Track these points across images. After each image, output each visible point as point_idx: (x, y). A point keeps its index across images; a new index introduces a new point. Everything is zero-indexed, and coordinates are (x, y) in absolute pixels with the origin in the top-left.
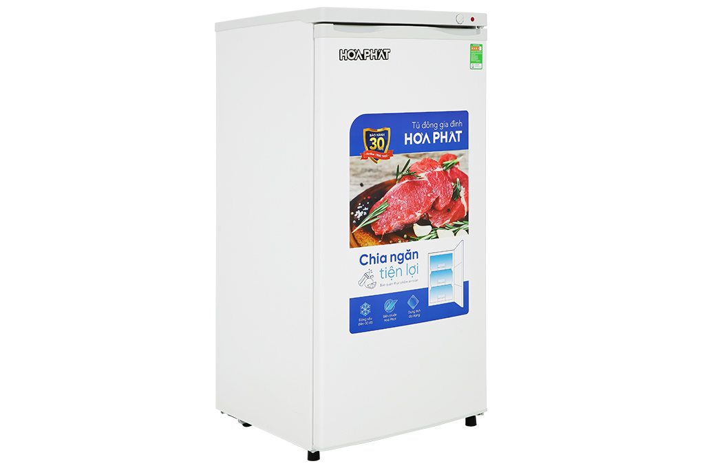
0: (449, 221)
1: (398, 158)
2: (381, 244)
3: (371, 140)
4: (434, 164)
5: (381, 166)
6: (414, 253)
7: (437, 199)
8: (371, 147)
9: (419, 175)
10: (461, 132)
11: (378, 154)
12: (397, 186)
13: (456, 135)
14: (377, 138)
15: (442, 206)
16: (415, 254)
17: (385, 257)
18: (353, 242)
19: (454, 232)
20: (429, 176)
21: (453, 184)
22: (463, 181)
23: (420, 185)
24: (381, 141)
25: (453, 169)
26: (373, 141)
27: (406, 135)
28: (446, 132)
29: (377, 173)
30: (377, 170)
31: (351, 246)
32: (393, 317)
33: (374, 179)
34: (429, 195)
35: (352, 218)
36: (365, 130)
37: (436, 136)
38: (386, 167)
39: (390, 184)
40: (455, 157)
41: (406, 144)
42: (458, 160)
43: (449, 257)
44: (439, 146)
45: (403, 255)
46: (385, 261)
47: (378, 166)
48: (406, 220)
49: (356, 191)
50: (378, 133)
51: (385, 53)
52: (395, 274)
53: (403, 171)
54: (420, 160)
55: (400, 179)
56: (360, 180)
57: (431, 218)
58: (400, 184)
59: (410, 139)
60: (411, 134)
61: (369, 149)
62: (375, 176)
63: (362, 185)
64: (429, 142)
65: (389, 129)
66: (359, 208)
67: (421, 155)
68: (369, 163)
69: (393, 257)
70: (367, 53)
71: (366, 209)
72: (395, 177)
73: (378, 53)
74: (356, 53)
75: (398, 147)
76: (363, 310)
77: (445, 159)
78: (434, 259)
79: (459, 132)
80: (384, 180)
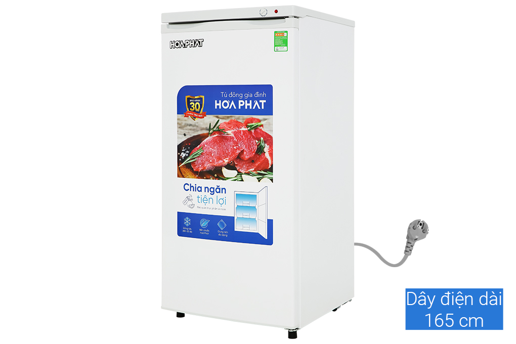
0: (253, 169)
1: (210, 118)
2: (198, 178)
3: (191, 104)
4: (240, 125)
5: (197, 123)
6: (222, 189)
7: (242, 152)
8: (191, 109)
9: (227, 132)
10: (265, 101)
11: (196, 114)
12: (209, 138)
13: (260, 104)
14: (195, 103)
15: (247, 157)
16: (224, 190)
17: (201, 187)
18: (179, 173)
19: (258, 178)
20: (235, 133)
21: (257, 141)
22: (268, 140)
23: (227, 139)
24: (197, 105)
25: (257, 130)
26: (192, 105)
27: (216, 101)
28: (251, 101)
29: (195, 128)
30: (195, 126)
31: (178, 176)
32: (207, 232)
33: (193, 132)
34: (235, 148)
35: (179, 157)
36: (187, 97)
37: (242, 103)
38: (201, 124)
39: (205, 136)
40: (260, 121)
41: (216, 108)
42: (262, 123)
43: (253, 197)
44: (243, 111)
45: (214, 188)
46: (201, 191)
47: (195, 123)
48: (216, 164)
49: (181, 138)
50: (195, 99)
51: (199, 42)
52: (208, 202)
53: (214, 127)
54: (227, 121)
55: (211, 133)
56: (183, 131)
57: (237, 165)
58: (212, 137)
59: (220, 104)
60: (220, 101)
61: (189, 109)
62: (194, 130)
63: (185, 135)
64: (235, 108)
65: (203, 97)
66: (183, 150)
67: (228, 117)
68: (190, 120)
69: (207, 189)
70: (187, 43)
71: (187, 152)
72: (208, 132)
73: (195, 43)
74: (180, 43)
75: (210, 110)
77: (250, 121)
78: (239, 196)
79: (263, 102)
80: (200, 133)
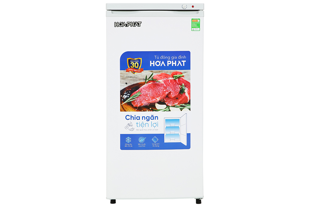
0: (177, 103)
1: (146, 72)
2: (137, 111)
3: (131, 63)
4: (168, 76)
5: (136, 75)
6: (155, 117)
7: (170, 93)
8: (131, 67)
9: (159, 81)
10: (185, 61)
11: (135, 70)
12: (146, 85)
13: (182, 63)
14: (135, 62)
15: (173, 96)
16: (156, 118)
17: (139, 117)
18: (122, 109)
19: (180, 109)
20: (165, 82)
21: (180, 86)
22: (187, 85)
23: (159, 86)
24: (137, 64)
25: (180, 79)
26: (132, 64)
27: (151, 61)
28: (176, 61)
29: (135, 79)
30: (135, 77)
31: (121, 111)
32: (143, 145)
33: (133, 81)
34: (165, 90)
35: (121, 98)
36: (128, 59)
37: (169, 62)
38: (140, 76)
39: (142, 84)
40: (182, 73)
41: (151, 65)
42: (183, 75)
43: (177, 120)
44: (170, 68)
45: (149, 117)
46: (139, 119)
47: (135, 76)
48: (151, 101)
49: (123, 86)
50: (135, 60)
51: (138, 24)
52: (145, 126)
53: (149, 78)
54: (159, 74)
55: (147, 82)
56: (125, 81)
57: (166, 101)
58: (148, 84)
59: (153, 63)
60: (154, 61)
61: (130, 67)
62: (134, 80)
63: (126, 83)
64: (165, 65)
65: (141, 59)
66: (125, 94)
67: (160, 72)
68: (130, 74)
69: (144, 118)
70: (129, 24)
71: (128, 94)
72: (145, 81)
73: (135, 24)
74: (123, 24)
75: (146, 67)
76: (127, 140)
77: (175, 74)
78: (167, 121)
79: (184, 61)
80: (138, 82)
